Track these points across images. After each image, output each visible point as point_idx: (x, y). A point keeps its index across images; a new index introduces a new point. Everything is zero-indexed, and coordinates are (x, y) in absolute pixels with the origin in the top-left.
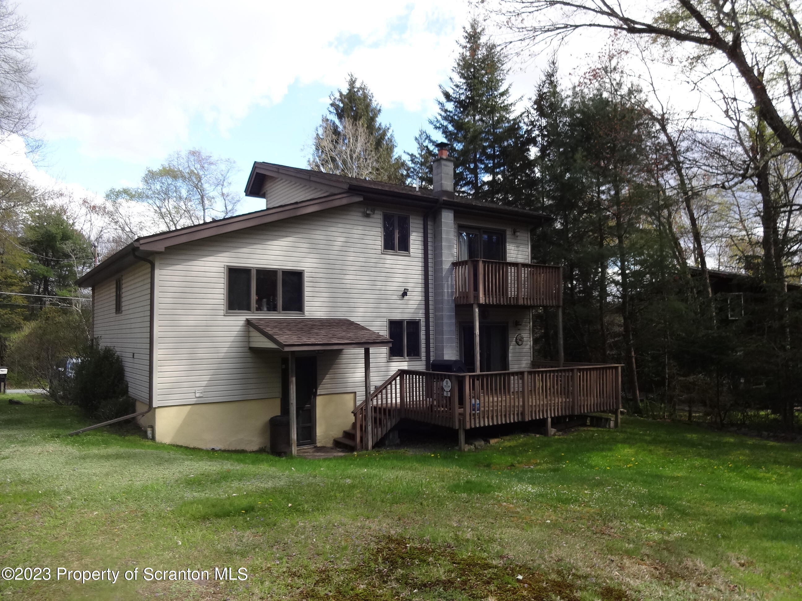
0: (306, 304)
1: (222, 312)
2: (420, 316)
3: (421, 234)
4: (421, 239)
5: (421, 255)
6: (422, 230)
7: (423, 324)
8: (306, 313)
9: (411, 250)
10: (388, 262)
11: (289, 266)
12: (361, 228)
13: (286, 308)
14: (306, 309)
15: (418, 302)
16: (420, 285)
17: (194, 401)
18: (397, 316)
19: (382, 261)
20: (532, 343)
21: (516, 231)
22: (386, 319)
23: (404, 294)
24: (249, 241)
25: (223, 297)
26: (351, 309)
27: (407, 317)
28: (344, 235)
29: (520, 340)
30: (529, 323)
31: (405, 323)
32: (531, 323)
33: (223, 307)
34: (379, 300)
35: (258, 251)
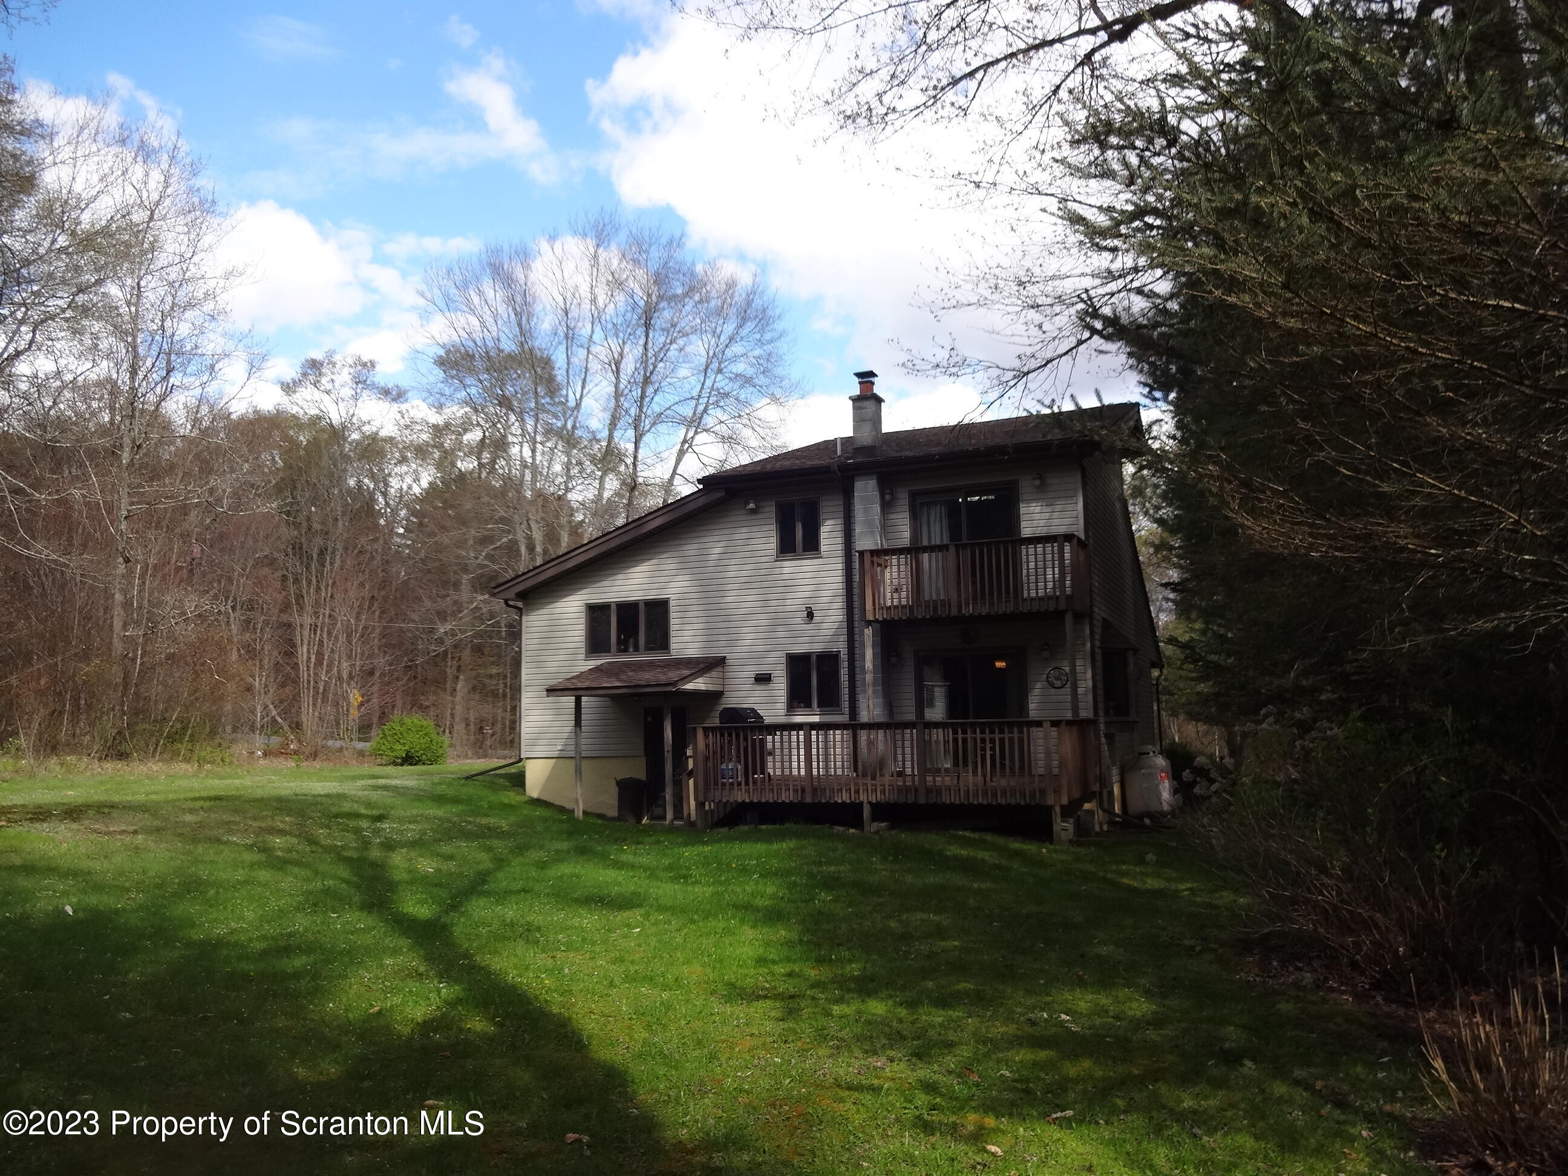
0: (673, 640)
1: (583, 656)
2: (841, 646)
3: (841, 521)
4: (840, 528)
5: (840, 553)
6: (842, 515)
7: (844, 656)
8: (673, 652)
9: (823, 548)
10: (786, 570)
11: (652, 595)
12: (744, 530)
13: (649, 649)
14: (673, 646)
15: (836, 625)
16: (840, 599)
17: (556, 754)
18: (800, 649)
19: (777, 571)
20: (1090, 683)
21: (1041, 478)
22: (783, 654)
23: (810, 615)
24: (610, 572)
25: (583, 639)
26: (733, 642)
27: (818, 648)
28: (722, 544)
29: (1057, 679)
30: (1084, 644)
31: (814, 658)
32: (1088, 645)
33: (583, 651)
34: (773, 627)
35: (619, 582)
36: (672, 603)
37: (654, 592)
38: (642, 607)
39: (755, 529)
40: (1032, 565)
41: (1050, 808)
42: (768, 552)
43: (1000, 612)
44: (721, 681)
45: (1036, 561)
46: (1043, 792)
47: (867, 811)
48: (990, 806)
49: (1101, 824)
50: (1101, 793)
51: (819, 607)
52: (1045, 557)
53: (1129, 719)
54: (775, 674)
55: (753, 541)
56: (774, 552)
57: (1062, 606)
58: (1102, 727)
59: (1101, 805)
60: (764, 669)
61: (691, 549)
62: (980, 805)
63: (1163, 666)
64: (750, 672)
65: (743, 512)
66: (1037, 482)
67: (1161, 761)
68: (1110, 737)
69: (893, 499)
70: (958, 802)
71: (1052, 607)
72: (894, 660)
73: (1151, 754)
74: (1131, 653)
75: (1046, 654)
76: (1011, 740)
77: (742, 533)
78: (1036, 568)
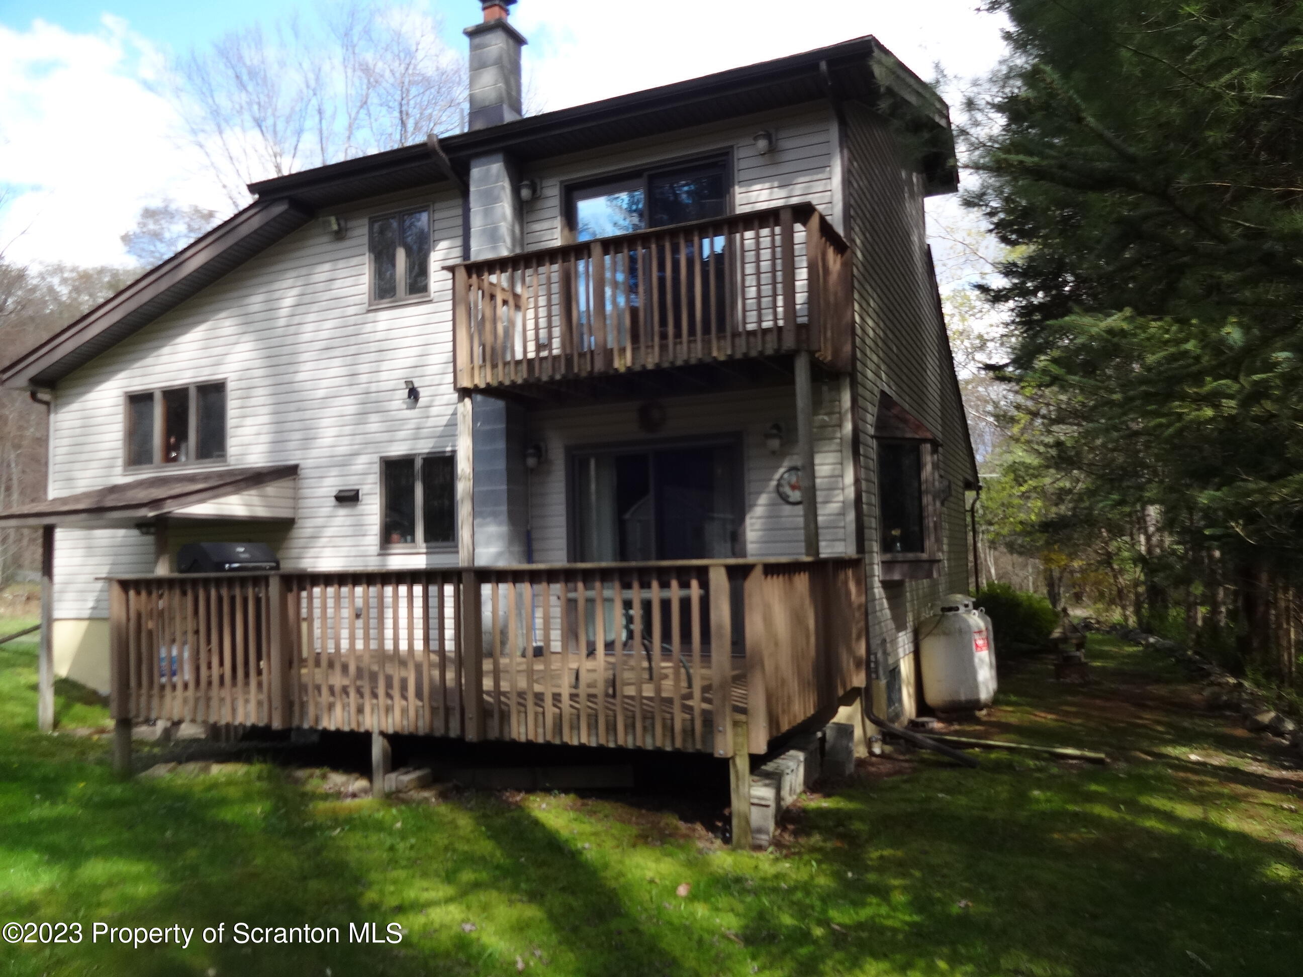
0: (231, 442)
1: (120, 470)
6: (461, 231)
8: (230, 460)
9: (431, 287)
10: (381, 326)
11: (205, 375)
12: (327, 267)
13: (201, 455)
14: (230, 451)
17: (87, 613)
19: (369, 327)
20: (851, 493)
21: (768, 137)
22: (376, 458)
23: (413, 394)
24: (155, 344)
25: (120, 444)
26: (307, 441)
27: (424, 447)
28: (295, 291)
29: (793, 487)
30: (840, 425)
31: (419, 463)
32: (848, 427)
33: (120, 462)
34: (362, 415)
35: (164, 359)
36: (230, 386)
37: (207, 371)
38: (193, 394)
39: (341, 264)
40: (752, 292)
41: (724, 765)
42: (357, 299)
43: (679, 363)
44: (290, 503)
45: (759, 285)
46: (709, 721)
47: (378, 748)
48: (601, 750)
49: (869, 743)
50: (868, 689)
51: (427, 380)
52: (758, 256)
53: (925, 556)
54: (364, 490)
55: (338, 284)
56: (365, 298)
57: (789, 342)
58: (877, 570)
59: (868, 712)
60: (350, 483)
61: (256, 301)
62: (582, 747)
63: (980, 488)
64: (330, 485)
65: (325, 239)
66: (762, 144)
67: (977, 620)
68: (892, 588)
69: (536, 197)
70: (541, 740)
71: (770, 348)
72: (531, 462)
73: (962, 609)
74: (928, 446)
75: (775, 443)
76: (685, 604)
77: (322, 272)
78: (759, 297)
